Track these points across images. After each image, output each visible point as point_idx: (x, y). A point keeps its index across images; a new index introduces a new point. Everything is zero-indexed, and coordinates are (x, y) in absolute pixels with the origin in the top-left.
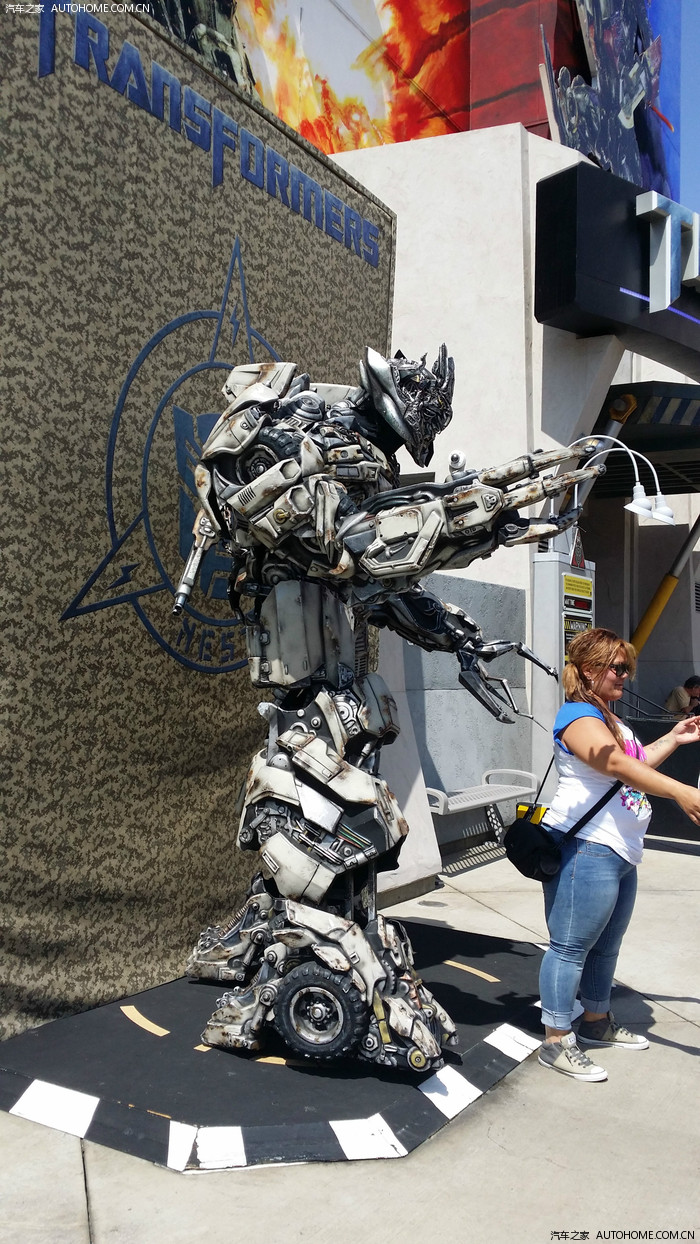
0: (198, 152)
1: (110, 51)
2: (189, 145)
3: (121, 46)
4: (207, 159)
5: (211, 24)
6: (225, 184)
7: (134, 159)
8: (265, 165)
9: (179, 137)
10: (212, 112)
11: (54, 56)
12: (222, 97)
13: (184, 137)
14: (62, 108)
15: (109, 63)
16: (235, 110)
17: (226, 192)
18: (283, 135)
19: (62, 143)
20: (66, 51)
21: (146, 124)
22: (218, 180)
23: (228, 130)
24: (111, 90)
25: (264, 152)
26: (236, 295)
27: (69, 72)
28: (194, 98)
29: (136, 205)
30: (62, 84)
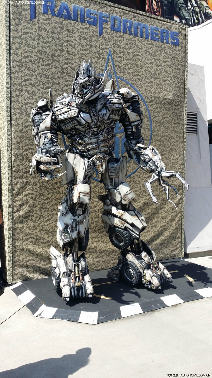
0: (93, 28)
1: (56, 6)
2: (88, 26)
3: (60, 4)
4: (96, 29)
6: (104, 34)
7: (66, 35)
8: (122, 24)
9: (84, 24)
10: (98, 13)
11: (35, 13)
12: (102, 8)
13: (86, 24)
14: (39, 27)
15: (56, 10)
16: (108, 10)
17: (104, 37)
18: (130, 13)
19: (39, 37)
20: (40, 11)
21: (71, 24)
22: (101, 33)
23: (105, 17)
24: (56, 17)
25: (121, 20)
26: (110, 67)
27: (41, 16)
28: (90, 11)
29: (68, 49)
30: (39, 20)
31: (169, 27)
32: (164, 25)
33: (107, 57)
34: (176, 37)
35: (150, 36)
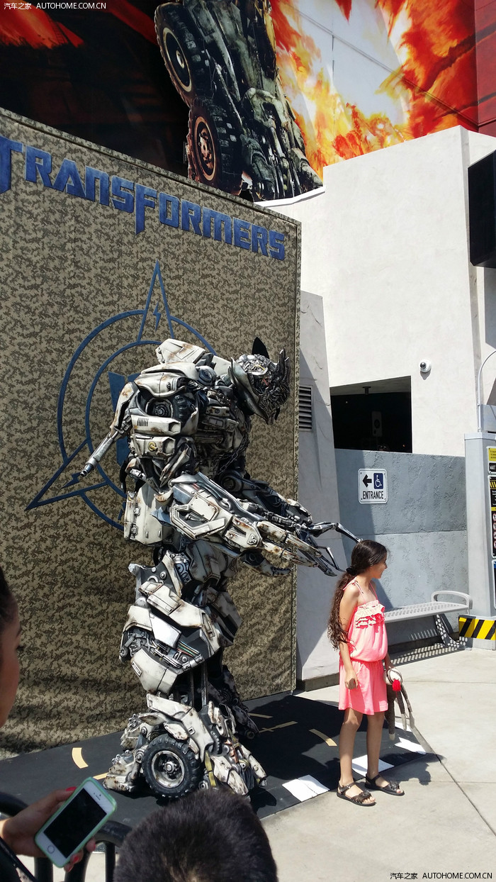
0: (124, 216)
1: (52, 168)
2: (116, 211)
3: (60, 163)
4: (132, 218)
5: (259, 86)
6: (146, 230)
7: (72, 228)
8: (181, 212)
9: (108, 208)
10: (135, 188)
11: (10, 179)
12: (142, 176)
13: (112, 208)
14: (17, 209)
15: (52, 175)
16: (154, 182)
17: (147, 235)
18: (196, 190)
19: (17, 229)
20: (19, 174)
21: (82, 205)
22: (140, 228)
23: (148, 196)
24: (53, 191)
25: (179, 204)
26: (157, 297)
27: (22, 186)
28: (120, 182)
29: (75, 256)
30: (16, 194)
31: (267, 223)
32: (258, 218)
33: (151, 277)
34: (279, 242)
35: (233, 239)
